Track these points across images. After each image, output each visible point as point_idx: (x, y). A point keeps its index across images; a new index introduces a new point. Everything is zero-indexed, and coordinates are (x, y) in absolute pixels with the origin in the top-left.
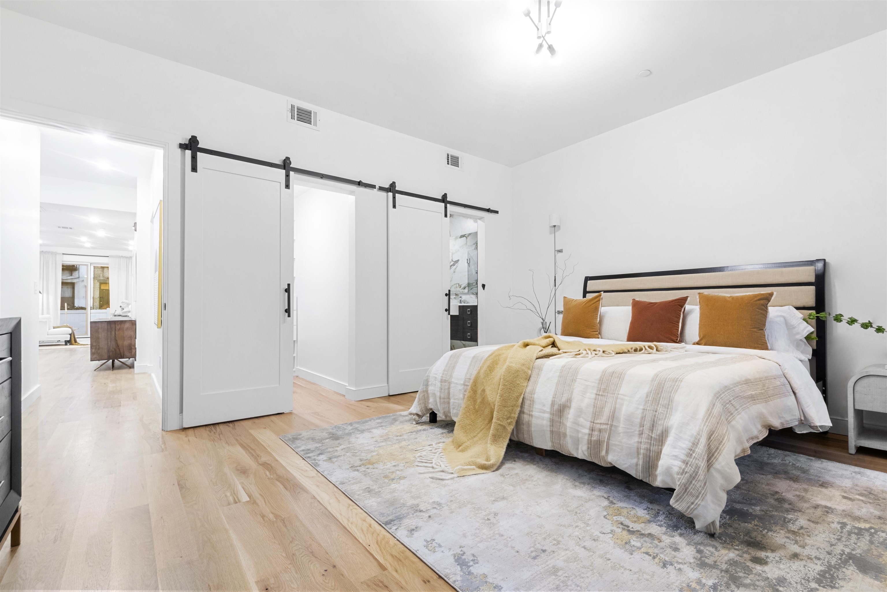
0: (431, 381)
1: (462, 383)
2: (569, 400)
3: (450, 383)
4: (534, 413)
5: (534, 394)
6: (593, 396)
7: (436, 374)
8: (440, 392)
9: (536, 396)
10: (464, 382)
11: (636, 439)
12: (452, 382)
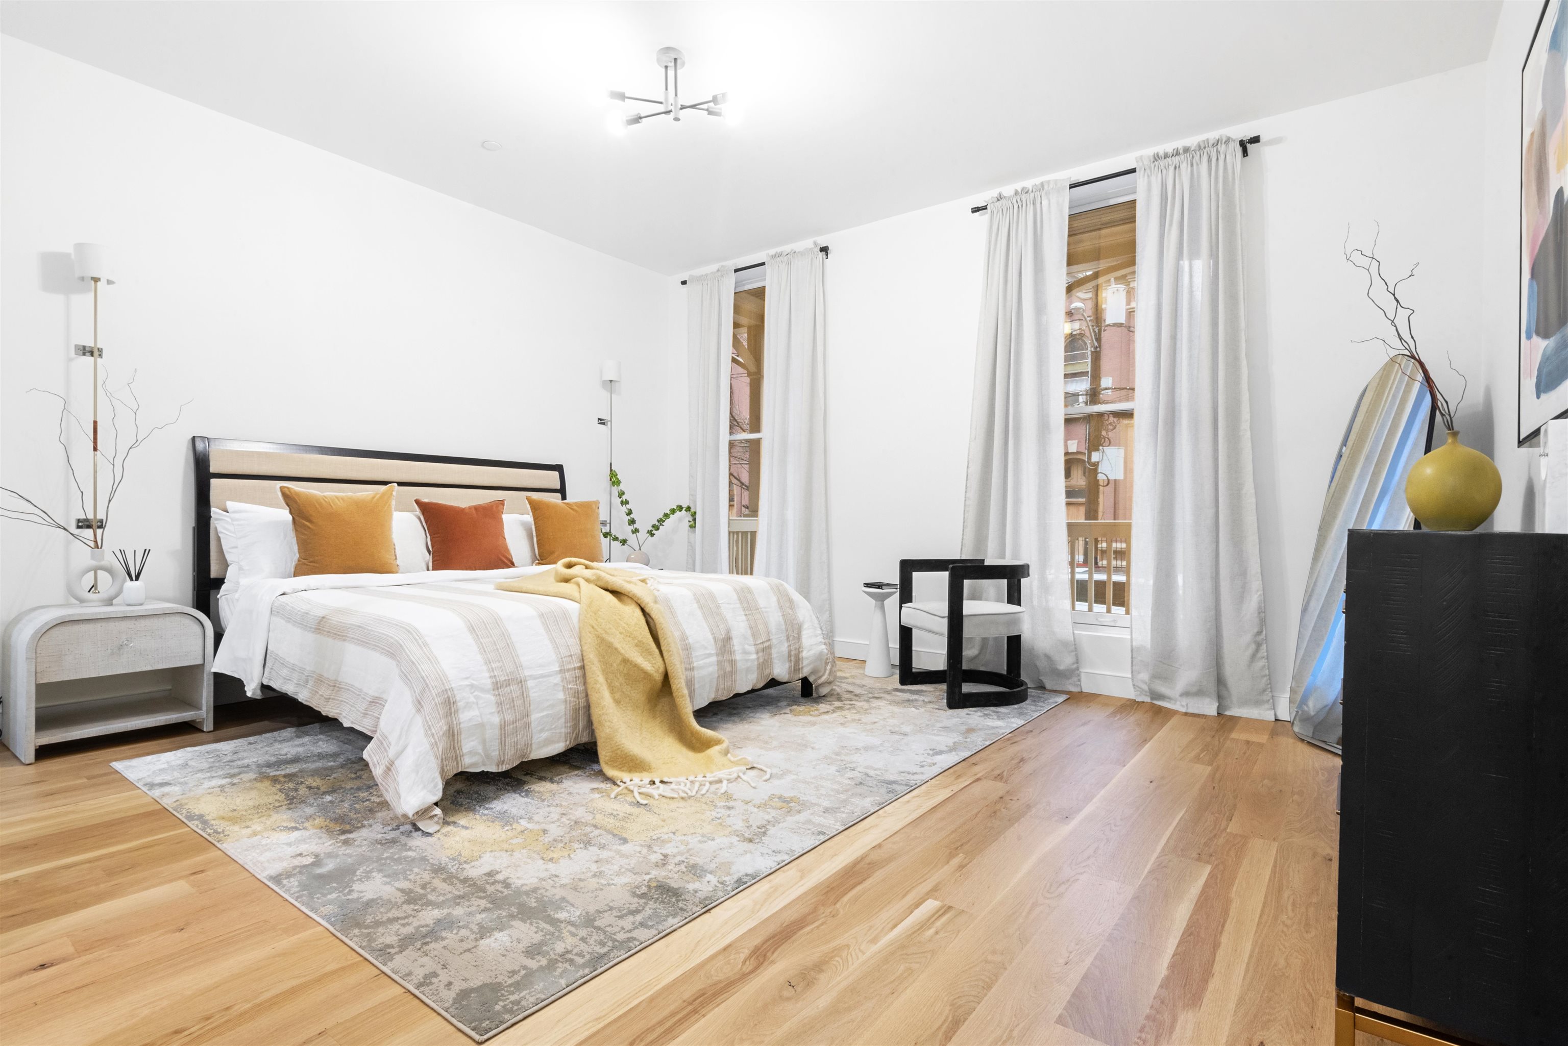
0: (462, 697)
1: (558, 669)
2: (728, 631)
3: (521, 682)
4: (695, 664)
5: (687, 638)
6: (744, 618)
7: (467, 678)
8: (499, 712)
9: (691, 640)
10: (560, 666)
11: (786, 645)
12: (527, 678)
